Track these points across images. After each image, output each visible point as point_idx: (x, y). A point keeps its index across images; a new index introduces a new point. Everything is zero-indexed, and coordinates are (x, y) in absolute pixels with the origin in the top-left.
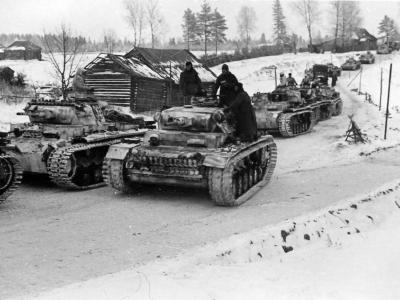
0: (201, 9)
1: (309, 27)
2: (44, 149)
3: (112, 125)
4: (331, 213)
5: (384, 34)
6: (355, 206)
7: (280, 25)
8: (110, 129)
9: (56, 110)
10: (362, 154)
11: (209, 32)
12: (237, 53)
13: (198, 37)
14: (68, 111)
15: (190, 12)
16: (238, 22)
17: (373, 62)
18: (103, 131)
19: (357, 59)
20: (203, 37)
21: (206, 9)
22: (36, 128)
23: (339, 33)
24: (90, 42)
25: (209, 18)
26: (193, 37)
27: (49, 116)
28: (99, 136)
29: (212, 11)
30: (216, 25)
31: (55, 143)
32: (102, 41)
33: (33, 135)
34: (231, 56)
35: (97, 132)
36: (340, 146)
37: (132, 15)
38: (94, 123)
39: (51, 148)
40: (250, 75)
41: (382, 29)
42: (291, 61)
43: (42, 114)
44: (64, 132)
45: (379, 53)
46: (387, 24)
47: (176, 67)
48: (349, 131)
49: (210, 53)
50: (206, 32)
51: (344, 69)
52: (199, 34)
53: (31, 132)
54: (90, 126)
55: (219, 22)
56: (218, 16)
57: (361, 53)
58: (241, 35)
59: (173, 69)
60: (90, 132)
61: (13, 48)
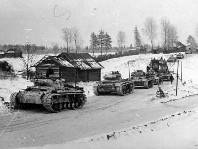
0: (99, 33)
1: (152, 41)
2: (41, 94)
3: (66, 88)
4: (134, 128)
5: (189, 44)
6: (146, 125)
7: (138, 40)
8: (66, 89)
9: (46, 81)
10: (162, 102)
11: (103, 44)
12: (116, 54)
13: (98, 46)
14: (50, 81)
15: (94, 34)
16: (117, 39)
17: (183, 58)
18: (63, 90)
19: (175, 56)
20: (101, 46)
21: (102, 33)
22: (37, 87)
23: (167, 44)
24: (47, 48)
25: (103, 37)
26: (95, 46)
27: (43, 83)
28: (62, 91)
29: (105, 34)
30: (107, 41)
31: (45, 93)
32: (53, 48)
33: (36, 90)
34: (113, 55)
35: (61, 90)
36: (153, 99)
37: (66, 36)
38: (59, 86)
39: (44, 94)
40: (122, 65)
41: (188, 42)
42: (142, 58)
43: (40, 82)
44: (49, 89)
45: (186, 54)
46: (190, 39)
47: (81, 62)
48: (158, 92)
49: (103, 54)
50: (102, 44)
51: (169, 62)
52: (98, 45)
53: (35, 89)
54: (58, 87)
55: (108, 39)
56: (108, 36)
57: (178, 53)
58: (119, 45)
59: (80, 63)
60: (58, 90)
61: (8, 52)
